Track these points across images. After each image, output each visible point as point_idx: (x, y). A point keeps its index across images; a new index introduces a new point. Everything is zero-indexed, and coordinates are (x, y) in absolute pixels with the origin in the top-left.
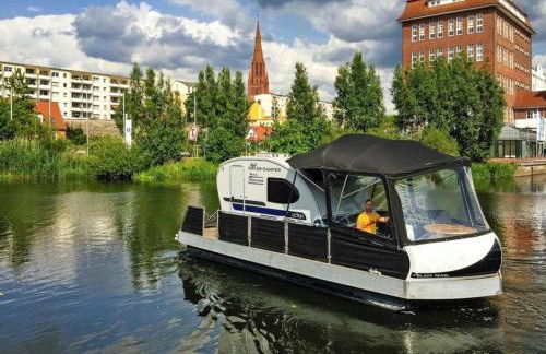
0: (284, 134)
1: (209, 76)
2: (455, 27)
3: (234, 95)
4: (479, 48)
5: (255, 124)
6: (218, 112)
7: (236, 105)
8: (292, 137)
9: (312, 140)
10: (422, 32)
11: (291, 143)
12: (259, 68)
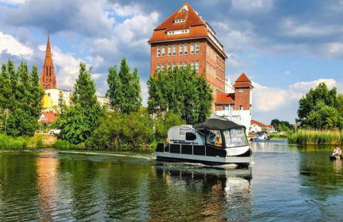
0: (70, 115)
1: (10, 69)
2: (183, 49)
3: (31, 84)
4: (197, 64)
5: (45, 111)
6: (17, 97)
7: (32, 92)
8: (76, 117)
9: (90, 120)
10: (163, 51)
11: (76, 121)
12: (49, 69)
